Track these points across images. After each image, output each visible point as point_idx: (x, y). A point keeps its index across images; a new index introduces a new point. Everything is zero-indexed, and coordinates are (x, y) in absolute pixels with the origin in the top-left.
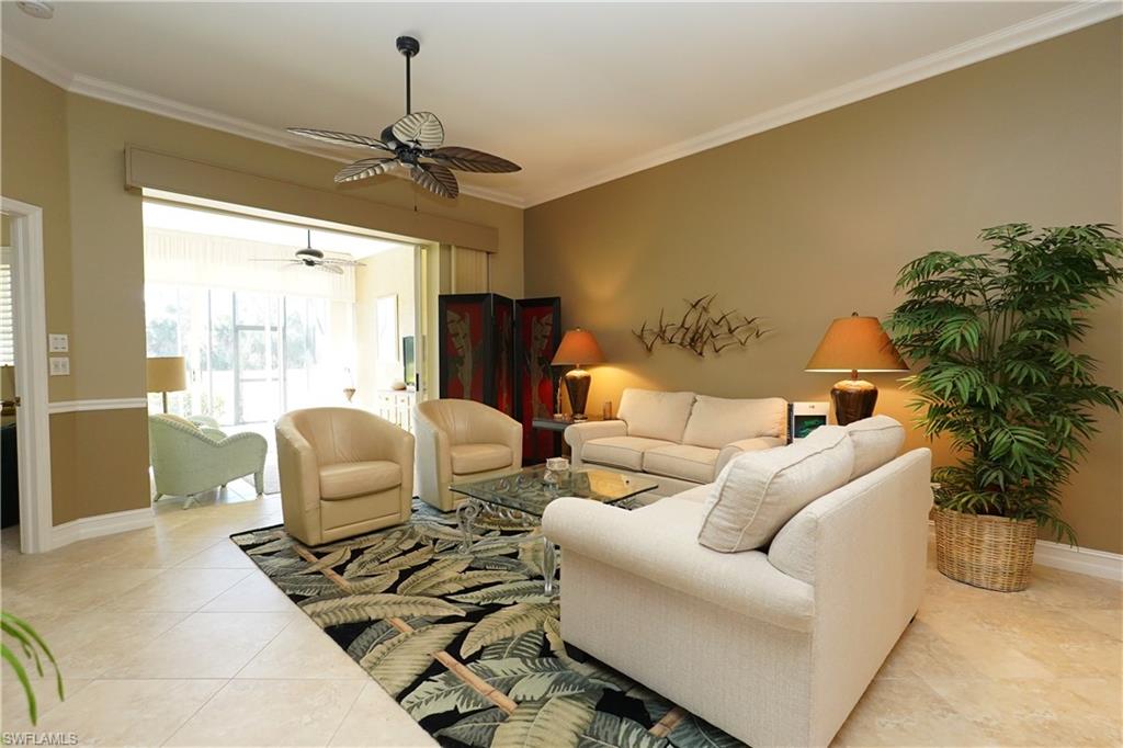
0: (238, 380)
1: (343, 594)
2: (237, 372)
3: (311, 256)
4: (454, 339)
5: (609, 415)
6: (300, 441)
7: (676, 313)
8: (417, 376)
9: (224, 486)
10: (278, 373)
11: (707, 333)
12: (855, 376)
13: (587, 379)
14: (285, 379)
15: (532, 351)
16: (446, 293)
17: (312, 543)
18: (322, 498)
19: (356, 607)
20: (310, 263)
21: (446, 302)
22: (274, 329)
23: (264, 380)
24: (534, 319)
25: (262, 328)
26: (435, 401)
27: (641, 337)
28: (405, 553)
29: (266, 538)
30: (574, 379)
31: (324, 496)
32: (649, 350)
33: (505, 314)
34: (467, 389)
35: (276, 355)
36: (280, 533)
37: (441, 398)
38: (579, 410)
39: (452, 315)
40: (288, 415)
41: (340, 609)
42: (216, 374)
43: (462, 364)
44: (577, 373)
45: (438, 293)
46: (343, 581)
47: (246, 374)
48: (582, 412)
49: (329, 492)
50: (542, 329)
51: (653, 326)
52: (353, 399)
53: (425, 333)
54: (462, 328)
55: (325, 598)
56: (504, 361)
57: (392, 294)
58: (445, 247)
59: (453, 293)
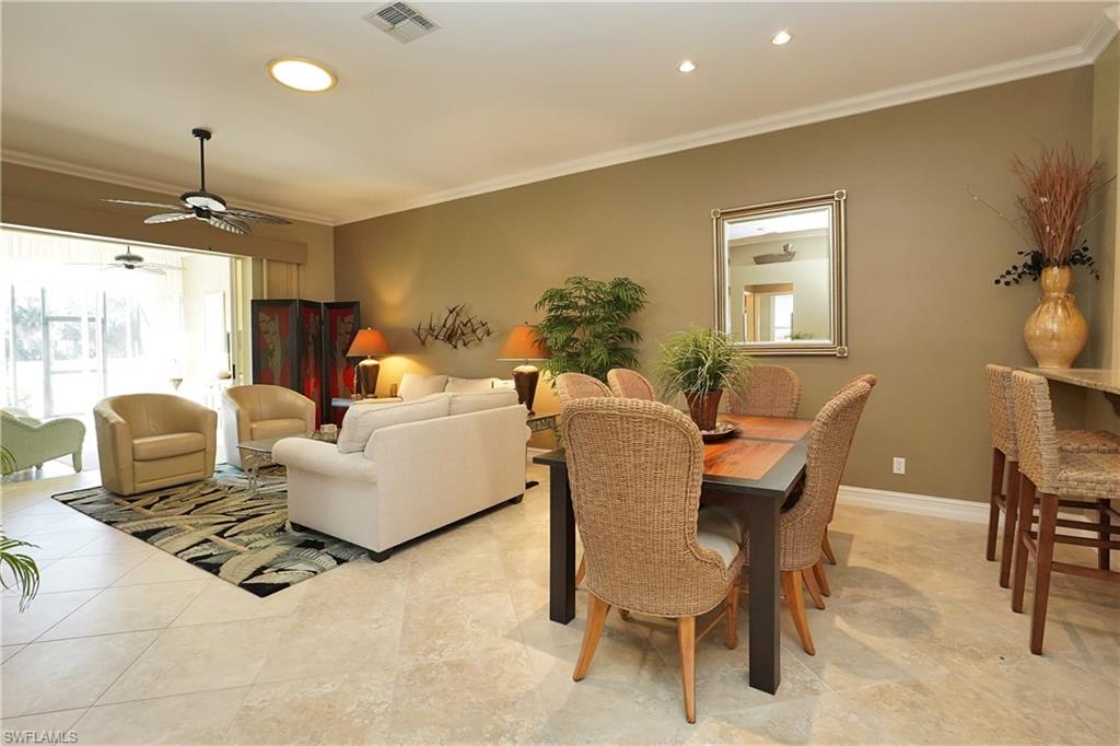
0: (48, 372)
1: (150, 517)
2: (48, 364)
3: (130, 261)
4: (265, 336)
5: (393, 394)
6: (116, 418)
7: (441, 317)
8: (234, 366)
9: (39, 467)
10: (97, 362)
11: (459, 331)
12: (527, 363)
13: (377, 367)
14: (104, 371)
15: (337, 344)
16: (259, 298)
17: (126, 493)
18: (134, 460)
19: (157, 523)
20: (131, 267)
21: (257, 305)
22: (92, 320)
23: (81, 372)
24: (339, 318)
25: (78, 319)
26: (249, 386)
27: (418, 334)
28: (203, 495)
29: (85, 495)
30: (365, 366)
31: (137, 458)
32: (423, 343)
33: (312, 315)
34: (277, 376)
35: (94, 341)
36: (98, 491)
37: (254, 383)
38: (370, 390)
39: (263, 316)
40: (105, 400)
41: (144, 524)
42: (21, 365)
43: (272, 356)
44: (368, 362)
45: (251, 298)
46: (149, 512)
47: (56, 365)
48: (373, 393)
49: (142, 454)
50: (343, 327)
51: (425, 325)
52: (180, 387)
53: (241, 328)
54: (272, 327)
55: (134, 521)
56: (311, 353)
57: (219, 291)
58: (257, 262)
59: (265, 298)
